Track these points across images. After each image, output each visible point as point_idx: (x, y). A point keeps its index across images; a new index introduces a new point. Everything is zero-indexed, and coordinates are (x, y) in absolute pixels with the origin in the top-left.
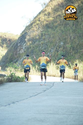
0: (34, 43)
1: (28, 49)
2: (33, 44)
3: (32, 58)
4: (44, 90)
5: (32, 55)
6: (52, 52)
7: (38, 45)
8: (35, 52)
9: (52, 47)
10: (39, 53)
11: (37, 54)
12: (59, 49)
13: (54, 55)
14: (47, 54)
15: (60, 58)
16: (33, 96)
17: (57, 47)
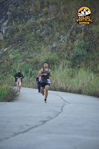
0: (26, 22)
1: (13, 33)
2: (23, 23)
3: (21, 52)
4: (42, 121)
5: (21, 45)
6: (61, 42)
7: (33, 27)
8: (27, 40)
9: (62, 32)
10: (35, 42)
11: (31, 44)
12: (75, 36)
13: (65, 47)
14: (51, 45)
15: (77, 54)
16: (20, 133)
17: (72, 31)
